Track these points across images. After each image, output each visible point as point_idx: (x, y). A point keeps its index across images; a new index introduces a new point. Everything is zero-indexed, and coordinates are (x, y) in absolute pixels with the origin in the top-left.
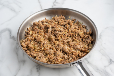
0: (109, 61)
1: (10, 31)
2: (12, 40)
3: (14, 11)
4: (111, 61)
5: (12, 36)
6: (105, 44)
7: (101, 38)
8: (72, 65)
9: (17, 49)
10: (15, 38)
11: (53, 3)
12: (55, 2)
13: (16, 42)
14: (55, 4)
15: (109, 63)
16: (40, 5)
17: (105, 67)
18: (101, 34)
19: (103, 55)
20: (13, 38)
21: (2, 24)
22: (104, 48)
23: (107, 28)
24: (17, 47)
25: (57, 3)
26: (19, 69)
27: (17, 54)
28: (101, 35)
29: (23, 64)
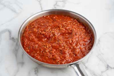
0: (107, 66)
1: (10, 32)
2: (11, 41)
3: (15, 11)
4: (108, 67)
5: (12, 37)
6: (103, 49)
7: (99, 43)
8: (69, 66)
9: (16, 50)
10: (14, 39)
11: (54, 6)
12: (56, 4)
13: (15, 43)
14: (56, 6)
15: (106, 69)
16: (41, 7)
17: (102, 72)
18: (99, 39)
19: (101, 60)
20: (13, 39)
21: (2, 25)
22: (102, 53)
23: (106, 33)
24: (16, 48)
25: (58, 6)
26: (17, 71)
27: (16, 56)
28: (99, 41)
29: (22, 66)
